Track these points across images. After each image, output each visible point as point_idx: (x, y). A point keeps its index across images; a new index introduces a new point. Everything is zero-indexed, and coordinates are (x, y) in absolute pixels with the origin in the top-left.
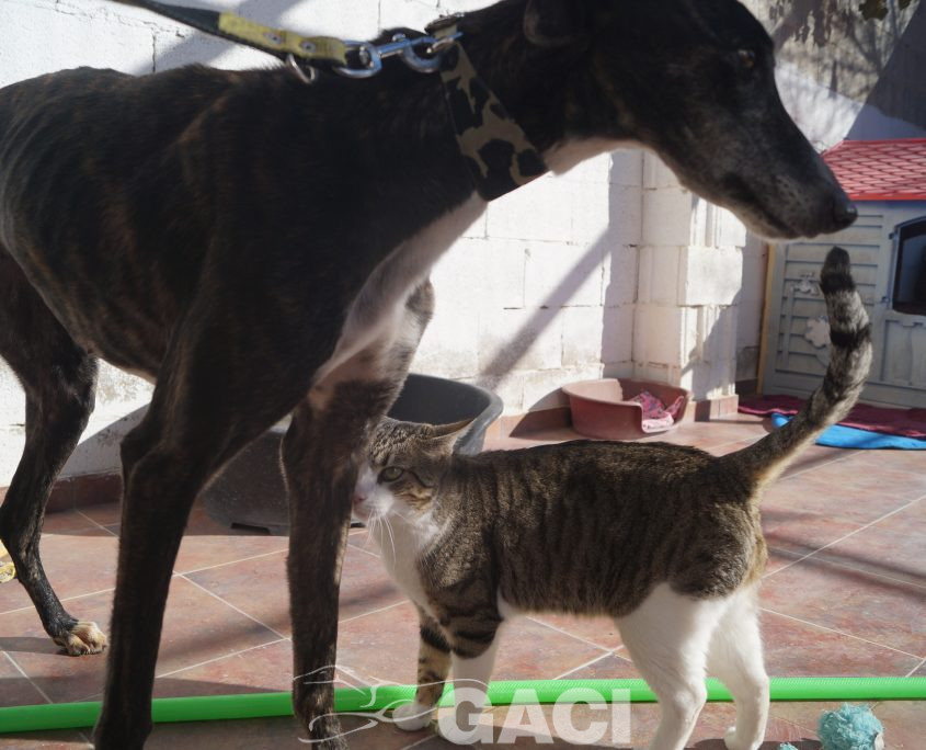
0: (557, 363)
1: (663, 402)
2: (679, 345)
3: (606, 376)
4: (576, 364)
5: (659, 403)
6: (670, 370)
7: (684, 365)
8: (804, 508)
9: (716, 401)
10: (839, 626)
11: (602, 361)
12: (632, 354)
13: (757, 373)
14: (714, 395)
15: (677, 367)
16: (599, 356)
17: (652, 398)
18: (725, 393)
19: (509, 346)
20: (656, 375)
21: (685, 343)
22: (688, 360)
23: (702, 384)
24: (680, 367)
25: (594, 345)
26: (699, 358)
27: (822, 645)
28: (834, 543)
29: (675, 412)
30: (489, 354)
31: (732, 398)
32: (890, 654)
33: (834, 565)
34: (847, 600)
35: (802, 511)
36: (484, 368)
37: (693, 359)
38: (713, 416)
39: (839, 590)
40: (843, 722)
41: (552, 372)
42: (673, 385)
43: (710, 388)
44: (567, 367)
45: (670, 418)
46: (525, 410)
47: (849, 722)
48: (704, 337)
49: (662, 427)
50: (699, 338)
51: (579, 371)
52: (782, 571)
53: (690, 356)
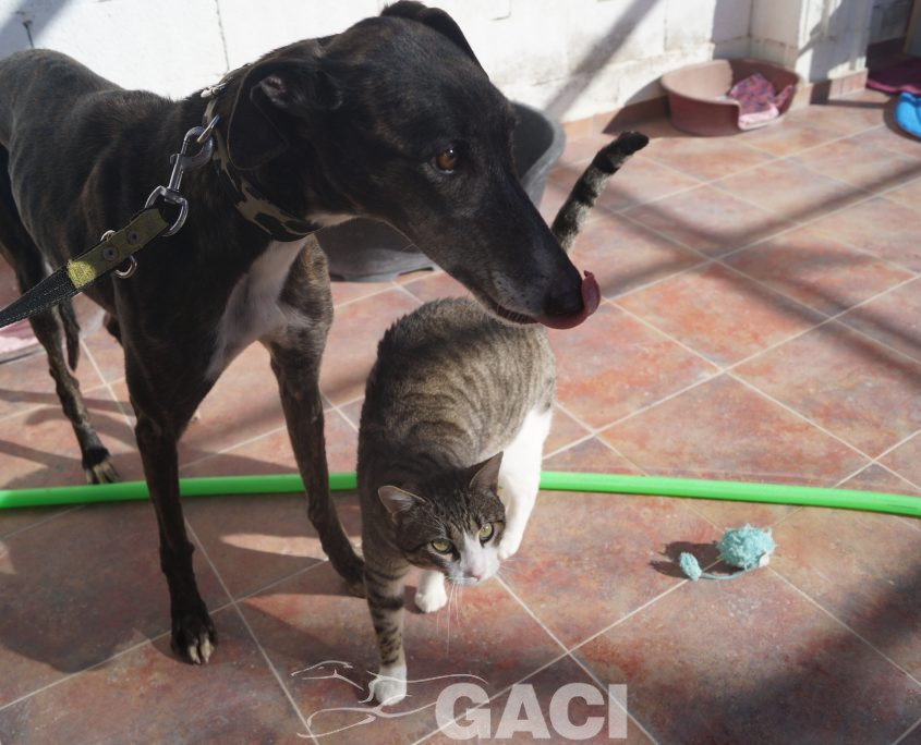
0: (658, 50)
1: (775, 86)
2: (797, 24)
3: (716, 56)
4: (681, 48)
5: (770, 87)
6: (787, 48)
7: (802, 44)
8: (866, 246)
9: (838, 80)
10: (815, 415)
11: (712, 41)
12: (750, 28)
13: (906, 30)
14: (837, 73)
15: (794, 47)
16: (709, 35)
17: (764, 81)
18: (852, 68)
19: (604, 40)
20: (772, 54)
21: (807, 19)
22: (808, 39)
23: (822, 63)
24: (796, 47)
25: (704, 24)
26: (822, 34)
27: (787, 437)
28: (871, 300)
29: (781, 103)
30: (580, 52)
31: (859, 74)
32: (844, 453)
33: (855, 332)
34: (841, 381)
35: (862, 251)
36: (574, 67)
37: (815, 36)
38: (834, 95)
39: (838, 367)
40: (737, 543)
41: (651, 61)
42: (788, 68)
43: (832, 65)
44: (671, 53)
45: (774, 111)
46: (621, 104)
47: (741, 544)
48: (831, 10)
49: (763, 121)
50: (825, 11)
51: (684, 55)
52: (797, 339)
53: (812, 33)
